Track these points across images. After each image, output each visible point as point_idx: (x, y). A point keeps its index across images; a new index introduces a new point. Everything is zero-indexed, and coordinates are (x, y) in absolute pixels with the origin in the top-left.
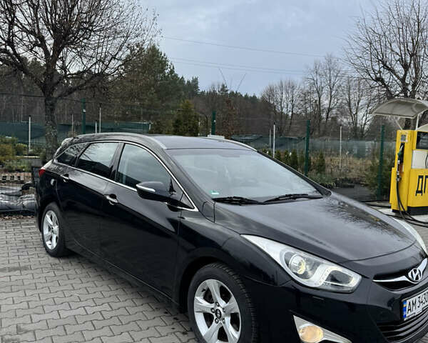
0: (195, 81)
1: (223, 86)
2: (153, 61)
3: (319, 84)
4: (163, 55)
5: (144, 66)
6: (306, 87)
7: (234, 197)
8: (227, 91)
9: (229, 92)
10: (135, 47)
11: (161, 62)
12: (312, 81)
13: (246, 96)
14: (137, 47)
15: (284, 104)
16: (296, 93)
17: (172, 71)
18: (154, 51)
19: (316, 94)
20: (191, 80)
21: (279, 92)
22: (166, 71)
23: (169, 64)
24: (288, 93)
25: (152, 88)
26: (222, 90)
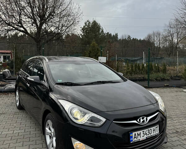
0: (117, 35)
1: (129, 36)
2: (94, 27)
3: (172, 32)
4: (98, 24)
5: (90, 30)
6: (165, 33)
7: (68, 82)
8: (131, 38)
9: (132, 39)
10: (87, 22)
11: (97, 27)
12: (168, 31)
13: (140, 40)
14: (88, 22)
15: (156, 43)
16: (161, 37)
17: (102, 31)
18: (95, 23)
19: (171, 37)
20: (115, 34)
21: (153, 37)
22: (100, 31)
23: (101, 28)
24: (157, 37)
25: (94, 39)
26: (128, 38)
